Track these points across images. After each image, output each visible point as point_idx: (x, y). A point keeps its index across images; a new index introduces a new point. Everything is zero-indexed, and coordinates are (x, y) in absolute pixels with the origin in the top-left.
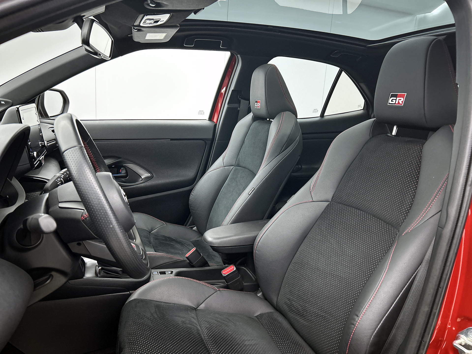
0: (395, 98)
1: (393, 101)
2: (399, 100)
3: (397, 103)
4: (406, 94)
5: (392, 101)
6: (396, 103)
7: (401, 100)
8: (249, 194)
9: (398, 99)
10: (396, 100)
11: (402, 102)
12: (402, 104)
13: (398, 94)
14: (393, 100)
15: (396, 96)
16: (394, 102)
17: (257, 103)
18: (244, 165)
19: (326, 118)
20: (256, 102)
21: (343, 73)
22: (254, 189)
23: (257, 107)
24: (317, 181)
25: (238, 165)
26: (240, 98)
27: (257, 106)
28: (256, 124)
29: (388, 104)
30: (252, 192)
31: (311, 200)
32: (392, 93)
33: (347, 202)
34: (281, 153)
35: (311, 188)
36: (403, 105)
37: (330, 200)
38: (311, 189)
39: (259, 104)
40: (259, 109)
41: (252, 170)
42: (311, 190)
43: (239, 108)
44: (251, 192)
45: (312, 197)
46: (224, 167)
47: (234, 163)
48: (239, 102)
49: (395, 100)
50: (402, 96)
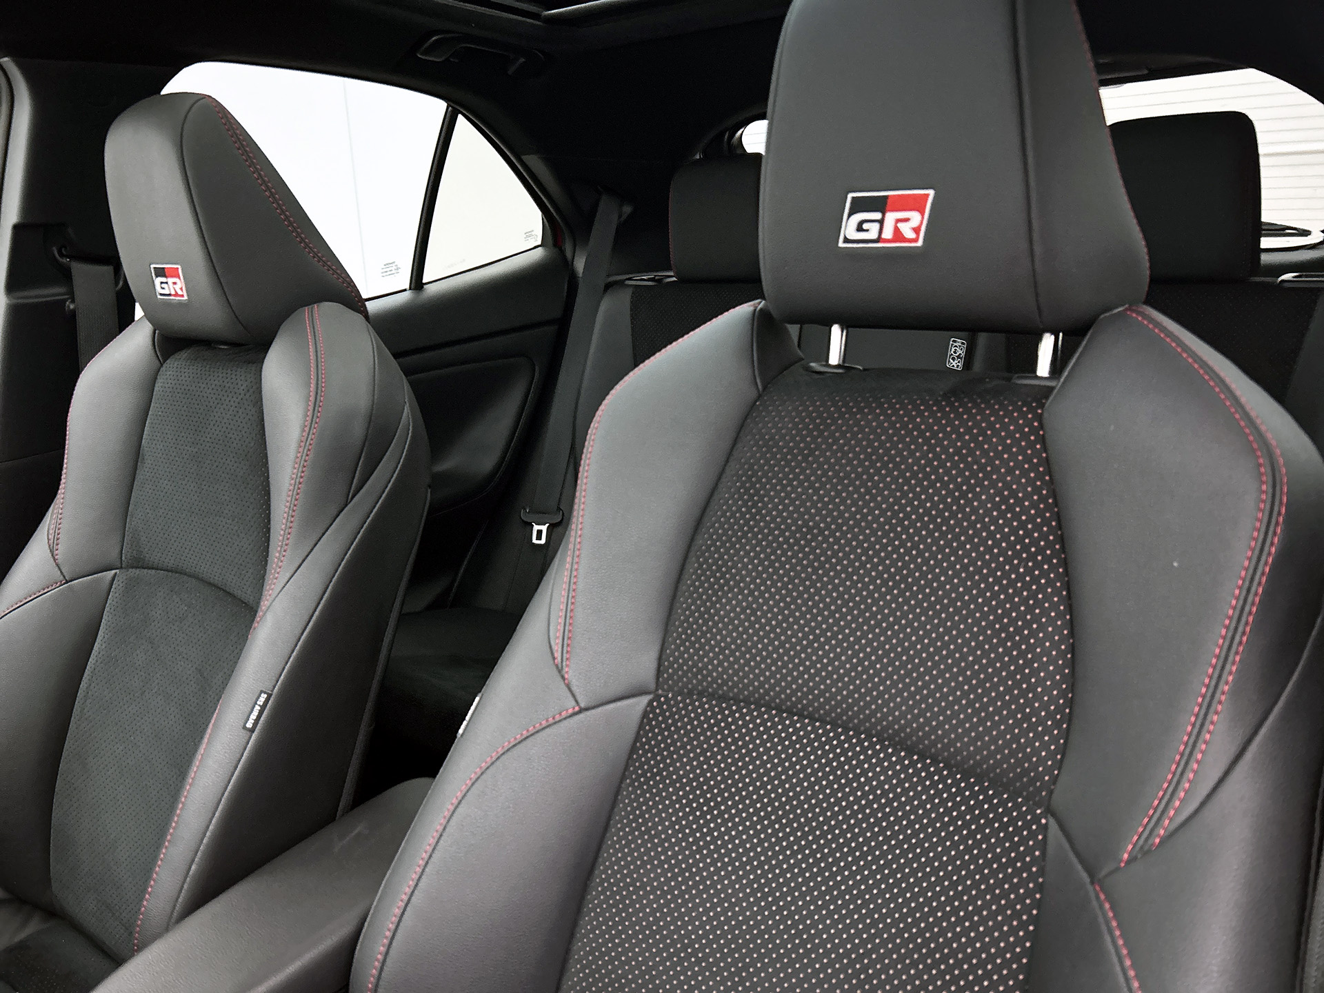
0: (878, 216)
1: (867, 230)
2: (898, 221)
3: (888, 233)
4: (931, 192)
5: (860, 228)
6: (884, 236)
7: (907, 220)
8: (249, 725)
9: (891, 217)
10: (881, 222)
11: (917, 230)
12: (916, 240)
13: (886, 197)
14: (865, 226)
15: (880, 205)
16: (873, 234)
17: (164, 280)
18: (170, 562)
19: (431, 290)
20: (161, 272)
21: (461, 119)
22: (269, 696)
23: (170, 295)
24: (572, 610)
25: (139, 563)
26: (61, 255)
27: (166, 292)
28: (178, 369)
29: (841, 244)
30: (261, 713)
31: (570, 705)
32: (854, 192)
33: (735, 685)
34: (353, 496)
35: (555, 648)
36: (920, 243)
37: (652, 686)
38: (558, 655)
39: (175, 283)
40: (180, 304)
41: (217, 580)
42: (559, 659)
43: (73, 301)
44: (254, 716)
45: (570, 689)
46: (67, 582)
47: (115, 553)
48: (66, 276)
49: (877, 226)
50: (916, 204)
